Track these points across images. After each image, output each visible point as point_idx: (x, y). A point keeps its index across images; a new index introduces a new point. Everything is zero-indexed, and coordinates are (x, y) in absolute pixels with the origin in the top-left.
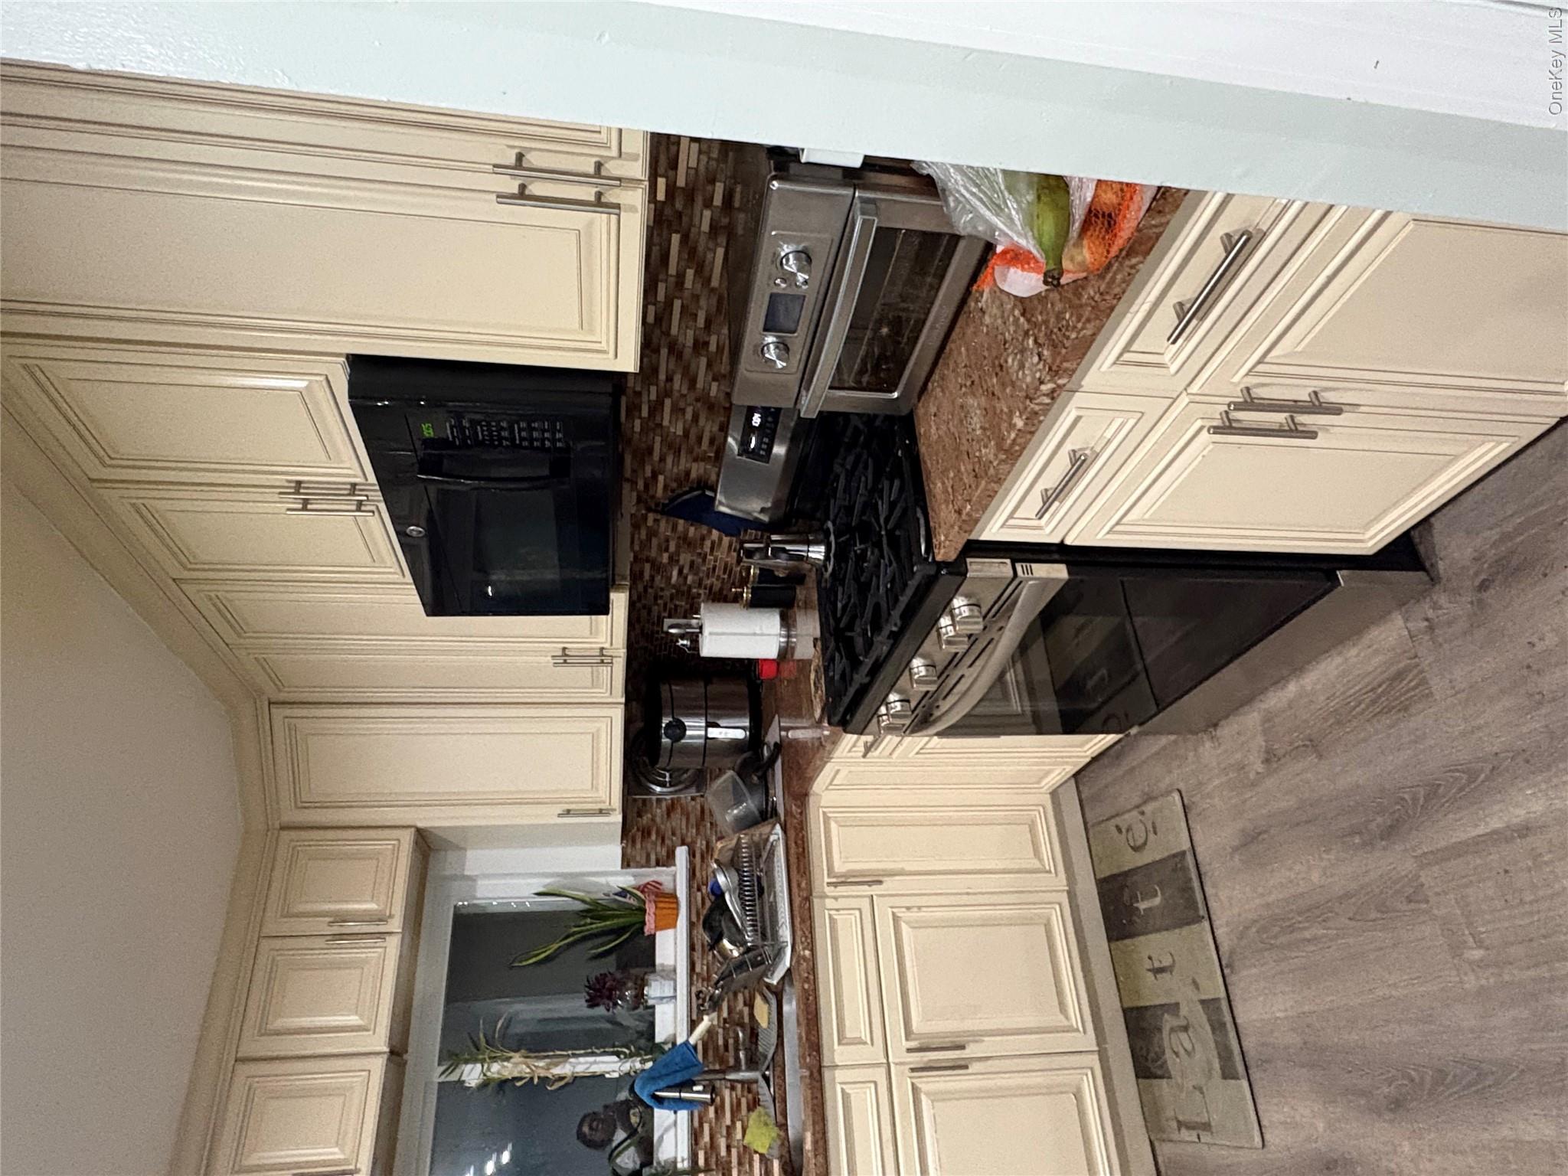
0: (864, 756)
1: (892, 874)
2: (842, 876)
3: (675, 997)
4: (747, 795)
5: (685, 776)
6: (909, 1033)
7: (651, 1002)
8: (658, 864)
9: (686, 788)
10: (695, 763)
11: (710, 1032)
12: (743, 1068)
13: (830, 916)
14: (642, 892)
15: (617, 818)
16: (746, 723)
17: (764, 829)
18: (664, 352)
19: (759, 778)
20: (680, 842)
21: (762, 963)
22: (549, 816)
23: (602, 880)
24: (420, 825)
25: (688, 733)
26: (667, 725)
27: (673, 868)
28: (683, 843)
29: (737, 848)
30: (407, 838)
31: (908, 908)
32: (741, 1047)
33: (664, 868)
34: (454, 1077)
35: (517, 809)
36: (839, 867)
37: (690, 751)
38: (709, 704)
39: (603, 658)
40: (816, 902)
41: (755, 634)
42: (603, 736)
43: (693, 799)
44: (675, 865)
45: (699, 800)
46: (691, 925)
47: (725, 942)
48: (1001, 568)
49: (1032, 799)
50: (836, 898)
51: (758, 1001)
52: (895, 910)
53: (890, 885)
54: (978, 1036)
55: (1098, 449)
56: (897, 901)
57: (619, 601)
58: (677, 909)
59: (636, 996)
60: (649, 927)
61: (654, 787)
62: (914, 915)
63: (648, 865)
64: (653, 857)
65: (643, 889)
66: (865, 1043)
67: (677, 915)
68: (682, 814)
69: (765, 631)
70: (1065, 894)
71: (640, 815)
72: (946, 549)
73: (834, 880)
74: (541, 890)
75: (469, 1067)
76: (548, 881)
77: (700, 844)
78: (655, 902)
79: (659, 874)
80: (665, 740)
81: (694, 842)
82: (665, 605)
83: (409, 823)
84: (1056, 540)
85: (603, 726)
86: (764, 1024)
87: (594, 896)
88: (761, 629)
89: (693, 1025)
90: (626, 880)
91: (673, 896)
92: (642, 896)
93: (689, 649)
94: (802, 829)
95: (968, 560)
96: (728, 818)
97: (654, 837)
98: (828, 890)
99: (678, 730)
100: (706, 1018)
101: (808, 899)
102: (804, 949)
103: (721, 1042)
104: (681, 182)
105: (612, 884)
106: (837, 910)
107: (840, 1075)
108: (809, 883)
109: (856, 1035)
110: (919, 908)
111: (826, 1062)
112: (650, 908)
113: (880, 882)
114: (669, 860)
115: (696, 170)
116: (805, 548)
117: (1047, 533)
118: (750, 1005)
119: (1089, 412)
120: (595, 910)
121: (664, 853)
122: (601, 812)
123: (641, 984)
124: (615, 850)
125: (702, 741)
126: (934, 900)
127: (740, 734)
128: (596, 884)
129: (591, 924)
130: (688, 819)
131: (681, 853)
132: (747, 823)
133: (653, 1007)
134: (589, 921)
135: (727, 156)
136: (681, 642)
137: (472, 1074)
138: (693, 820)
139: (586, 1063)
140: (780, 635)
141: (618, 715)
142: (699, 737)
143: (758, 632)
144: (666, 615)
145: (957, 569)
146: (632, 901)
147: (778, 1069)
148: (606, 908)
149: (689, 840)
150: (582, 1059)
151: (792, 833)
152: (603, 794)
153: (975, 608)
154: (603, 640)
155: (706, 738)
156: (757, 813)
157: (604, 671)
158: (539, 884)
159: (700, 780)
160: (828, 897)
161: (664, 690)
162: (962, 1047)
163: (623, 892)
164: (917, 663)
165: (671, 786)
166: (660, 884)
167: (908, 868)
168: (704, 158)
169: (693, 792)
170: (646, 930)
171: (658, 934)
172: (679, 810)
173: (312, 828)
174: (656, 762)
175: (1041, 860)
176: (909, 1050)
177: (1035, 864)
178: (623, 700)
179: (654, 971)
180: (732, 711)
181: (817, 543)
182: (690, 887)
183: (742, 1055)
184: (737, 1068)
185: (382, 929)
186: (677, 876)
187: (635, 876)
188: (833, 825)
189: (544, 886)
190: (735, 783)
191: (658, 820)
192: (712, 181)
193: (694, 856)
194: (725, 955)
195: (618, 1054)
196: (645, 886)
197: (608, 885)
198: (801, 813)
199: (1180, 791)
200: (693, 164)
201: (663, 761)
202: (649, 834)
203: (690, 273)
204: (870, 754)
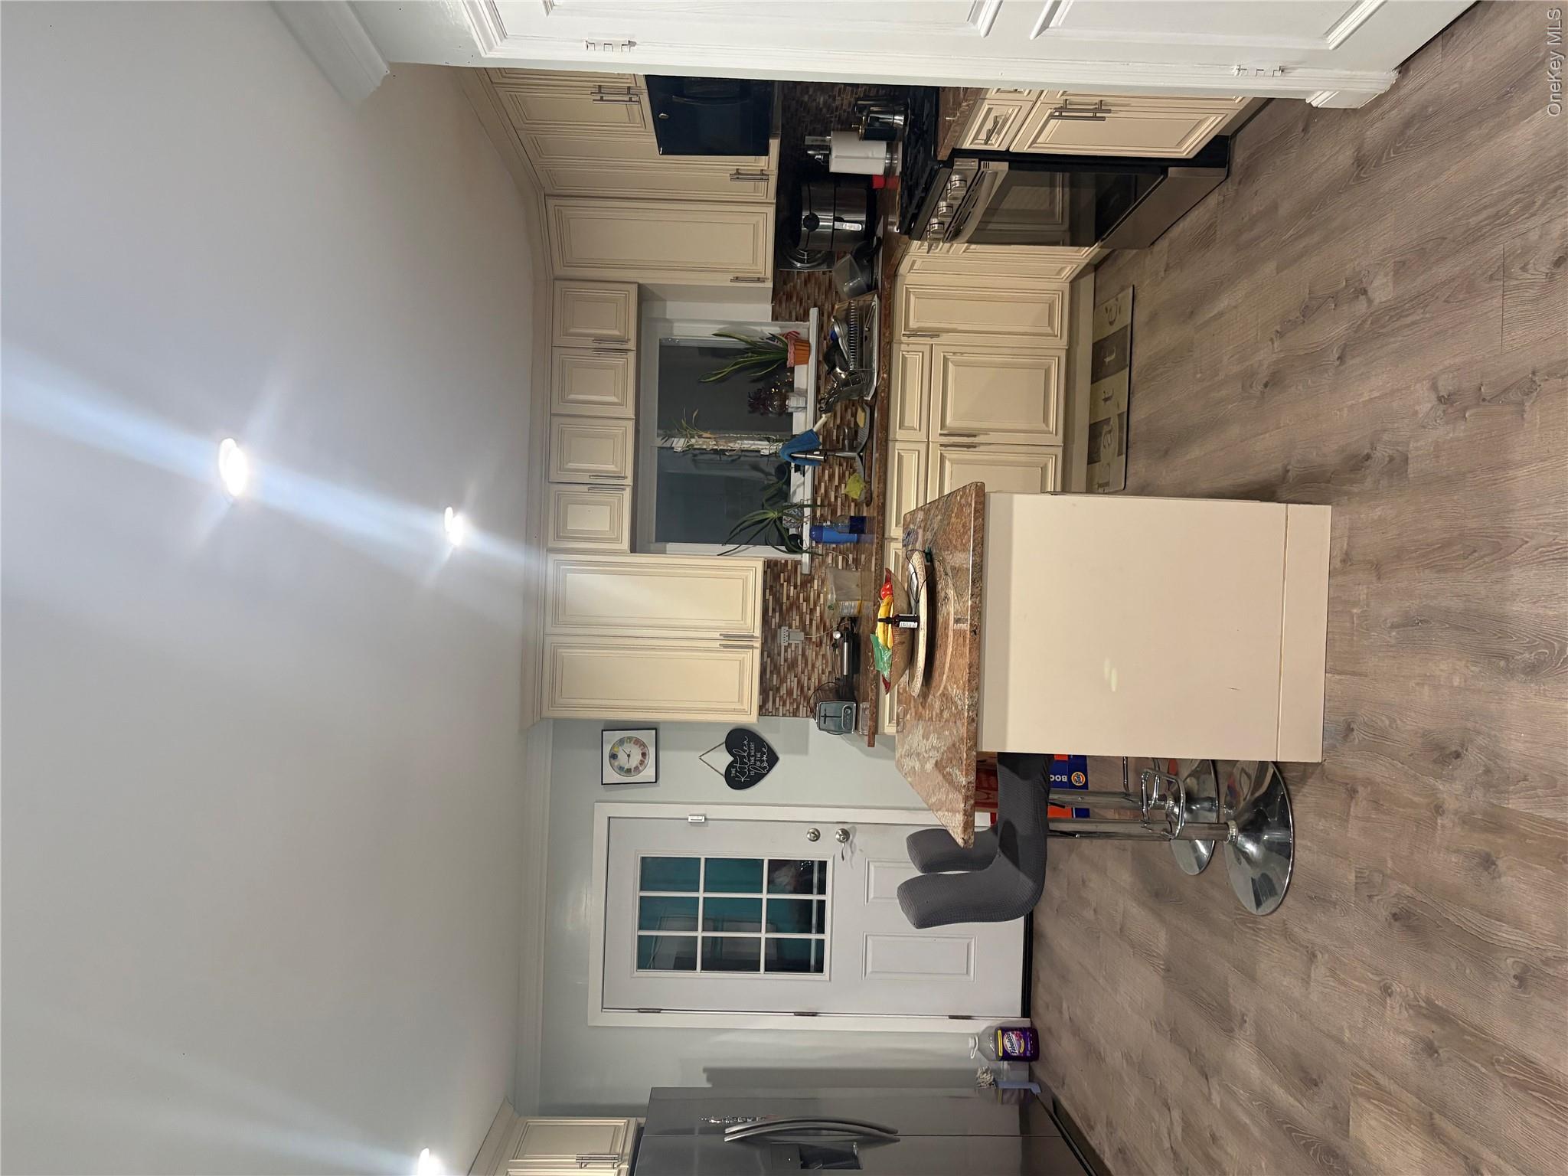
0: (928, 253)
1: (948, 331)
2: (913, 331)
3: (806, 408)
4: (859, 274)
5: (819, 255)
6: (943, 426)
7: (790, 410)
8: (797, 320)
9: (819, 265)
10: (825, 247)
11: (825, 425)
12: (847, 449)
13: (903, 354)
14: (786, 338)
15: (770, 285)
16: (863, 218)
17: (868, 297)
19: (867, 261)
20: (813, 304)
21: (859, 382)
22: (724, 280)
23: (758, 328)
24: (641, 282)
25: (821, 224)
26: (806, 217)
27: (807, 323)
28: (815, 306)
29: (848, 310)
30: (633, 291)
31: (954, 353)
32: (846, 438)
33: (802, 323)
34: (668, 445)
35: (703, 275)
36: (913, 324)
37: (822, 237)
38: (837, 202)
39: (763, 176)
40: (895, 346)
41: (868, 158)
42: (761, 226)
43: (824, 273)
44: (809, 321)
45: (828, 274)
46: (818, 363)
47: (838, 370)
48: (974, 164)
49: (1054, 286)
50: (908, 344)
51: (860, 410)
52: (946, 354)
53: (944, 338)
54: (986, 432)
55: (1008, 116)
56: (947, 349)
57: (774, 145)
58: (810, 351)
59: (780, 406)
60: (790, 362)
61: (796, 263)
62: (958, 357)
63: (790, 320)
64: (794, 314)
65: (786, 336)
66: (916, 430)
67: (809, 355)
68: (815, 284)
69: (876, 156)
70: (1065, 351)
71: (785, 283)
72: (944, 154)
73: (908, 333)
74: (715, 332)
75: (676, 440)
76: (721, 326)
77: (827, 306)
78: (795, 345)
79: (798, 326)
80: (804, 229)
81: (823, 305)
82: (806, 127)
83: (632, 280)
84: (1003, 148)
85: (761, 219)
86: (861, 424)
87: (754, 339)
88: (873, 154)
89: (815, 422)
90: (775, 329)
91: (807, 342)
92: (786, 341)
93: (823, 162)
94: (890, 298)
95: (956, 159)
96: (846, 289)
97: (794, 300)
98: (904, 339)
99: (814, 221)
100: (824, 416)
101: (890, 343)
102: (883, 373)
103: (835, 438)
105: (765, 331)
106: (908, 352)
107: (898, 445)
108: (892, 334)
109: (911, 425)
110: (962, 354)
111: (891, 437)
112: (791, 349)
113: (938, 336)
114: (805, 317)
116: (891, 117)
117: (995, 145)
118: (854, 415)
119: (997, 106)
120: (754, 348)
121: (802, 311)
122: (759, 280)
123: (784, 398)
124: (769, 307)
125: (831, 230)
126: (968, 349)
127: (858, 227)
128: (756, 331)
129: (751, 357)
130: (819, 289)
131: (814, 312)
132: (857, 292)
133: (791, 414)
134: (750, 354)
136: (817, 157)
137: (679, 444)
138: (823, 289)
139: (749, 444)
140: (886, 158)
141: (771, 211)
142: (828, 227)
143: (870, 155)
144: (807, 133)
145: (949, 163)
146: (779, 344)
147: (868, 451)
148: (761, 347)
149: (819, 304)
150: (746, 442)
151: (883, 301)
152: (760, 267)
153: (963, 182)
154: (763, 165)
155: (834, 229)
156: (865, 287)
157: (763, 184)
158: (716, 328)
159: (829, 259)
160: (903, 343)
161: (805, 189)
162: (975, 436)
163: (773, 337)
164: (943, 204)
165: (808, 263)
166: (799, 334)
167: (961, 327)
169: (824, 268)
170: (788, 363)
171: (796, 367)
172: (813, 281)
173: (571, 280)
174: (798, 245)
175: (1052, 328)
176: (941, 435)
177: (1049, 330)
178: (775, 201)
179: (793, 390)
180: (853, 208)
181: (899, 113)
182: (819, 337)
183: (846, 442)
184: (843, 450)
185: (624, 347)
186: (810, 329)
187: (780, 327)
188: (912, 298)
189: (719, 330)
190: (851, 265)
191: (798, 287)
193: (823, 316)
194: (837, 376)
195: (768, 439)
196: (788, 335)
197: (762, 331)
198: (890, 288)
199: (1133, 286)
201: (802, 244)
202: (791, 298)
204: (931, 251)
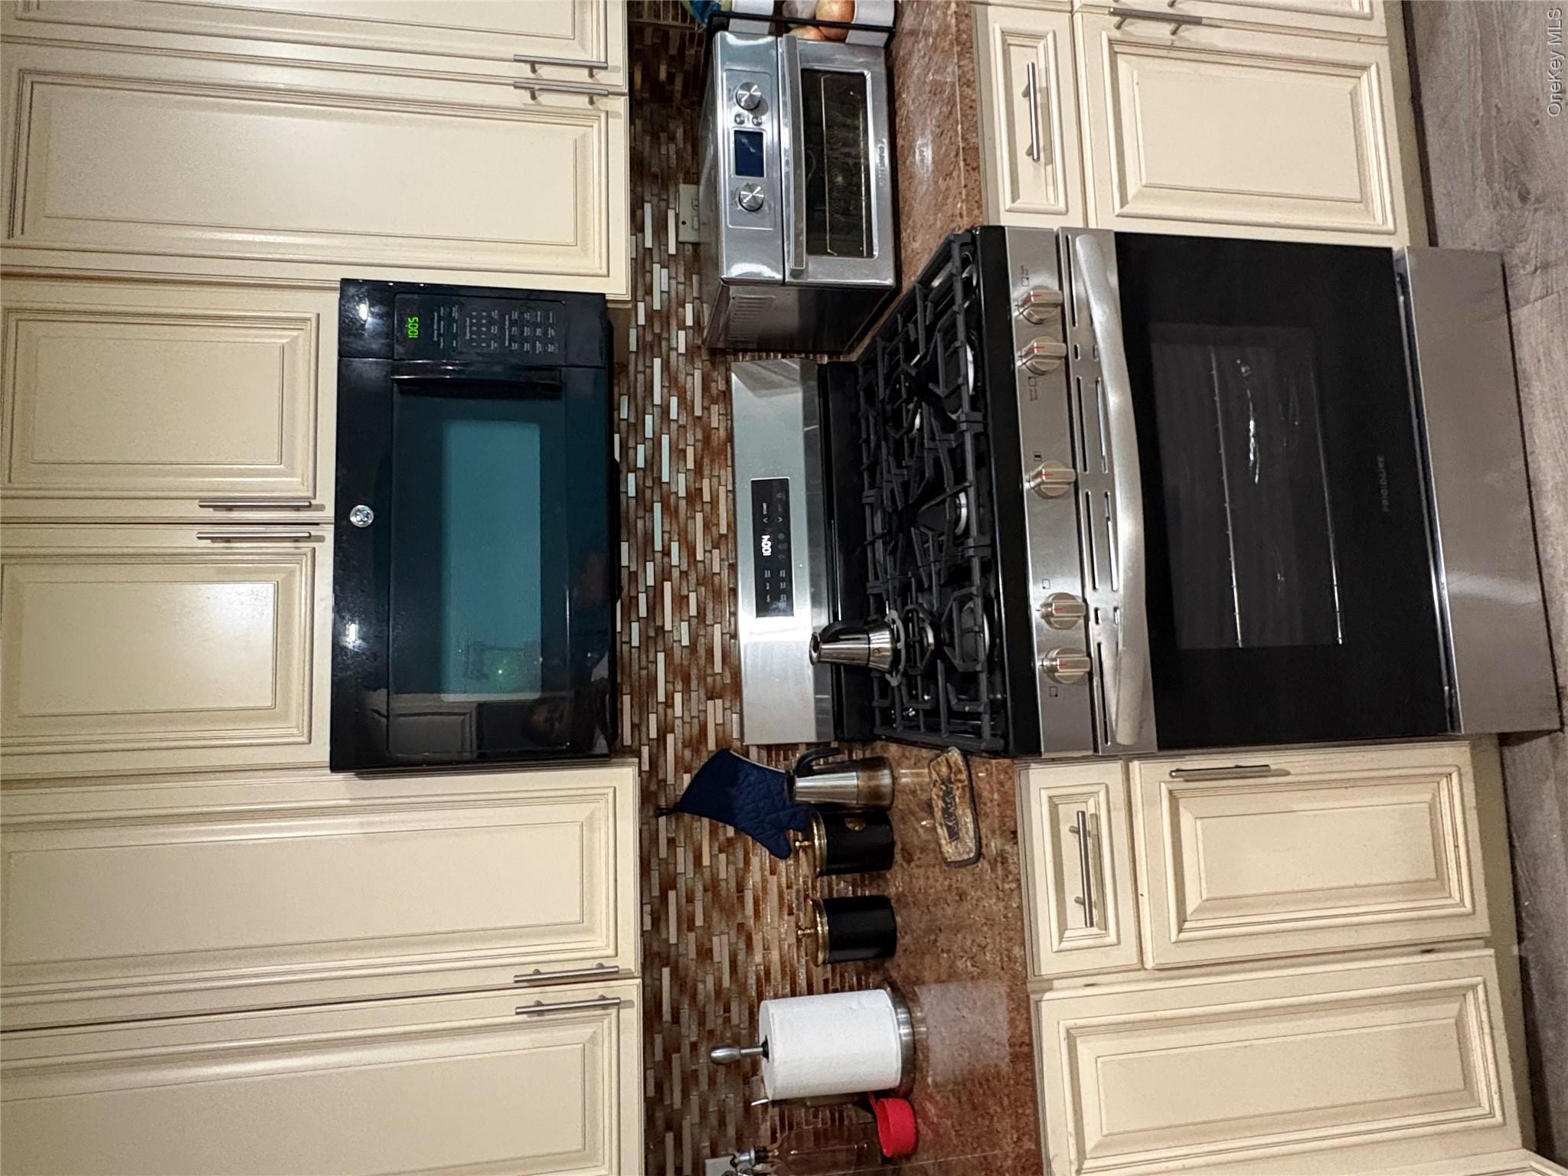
18: (657, 507)
104: (657, 306)
115: (668, 293)
135: (691, 280)
168: (673, 282)
192: (682, 305)
200: (665, 288)
203: (674, 401)
